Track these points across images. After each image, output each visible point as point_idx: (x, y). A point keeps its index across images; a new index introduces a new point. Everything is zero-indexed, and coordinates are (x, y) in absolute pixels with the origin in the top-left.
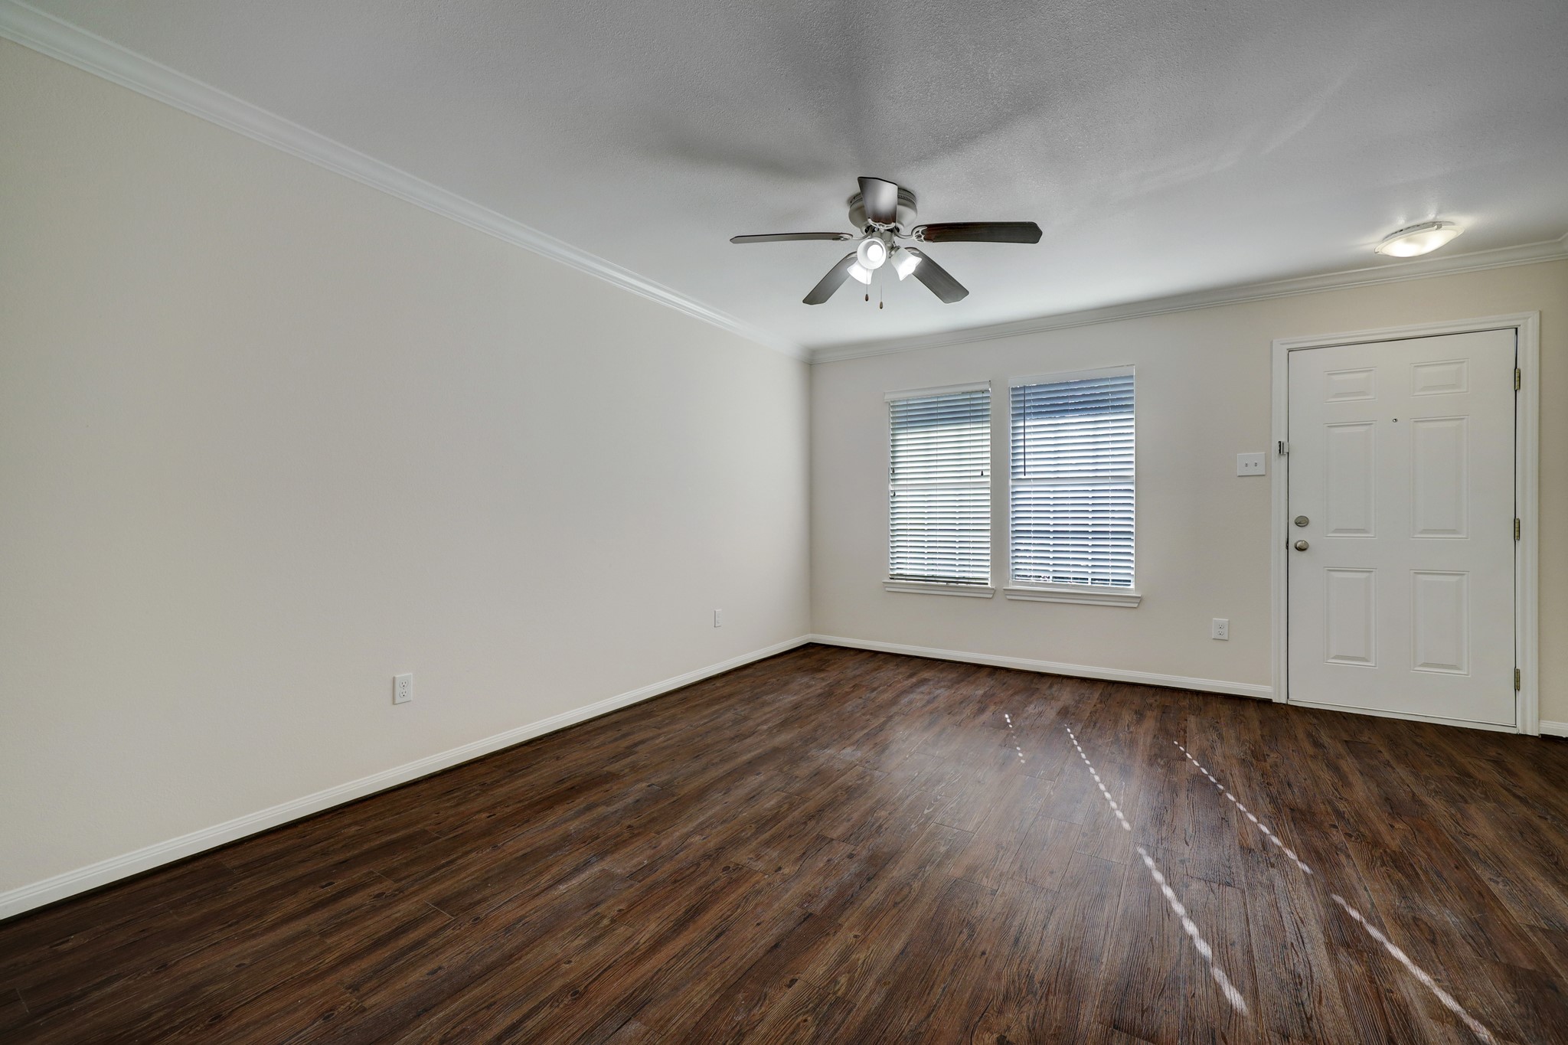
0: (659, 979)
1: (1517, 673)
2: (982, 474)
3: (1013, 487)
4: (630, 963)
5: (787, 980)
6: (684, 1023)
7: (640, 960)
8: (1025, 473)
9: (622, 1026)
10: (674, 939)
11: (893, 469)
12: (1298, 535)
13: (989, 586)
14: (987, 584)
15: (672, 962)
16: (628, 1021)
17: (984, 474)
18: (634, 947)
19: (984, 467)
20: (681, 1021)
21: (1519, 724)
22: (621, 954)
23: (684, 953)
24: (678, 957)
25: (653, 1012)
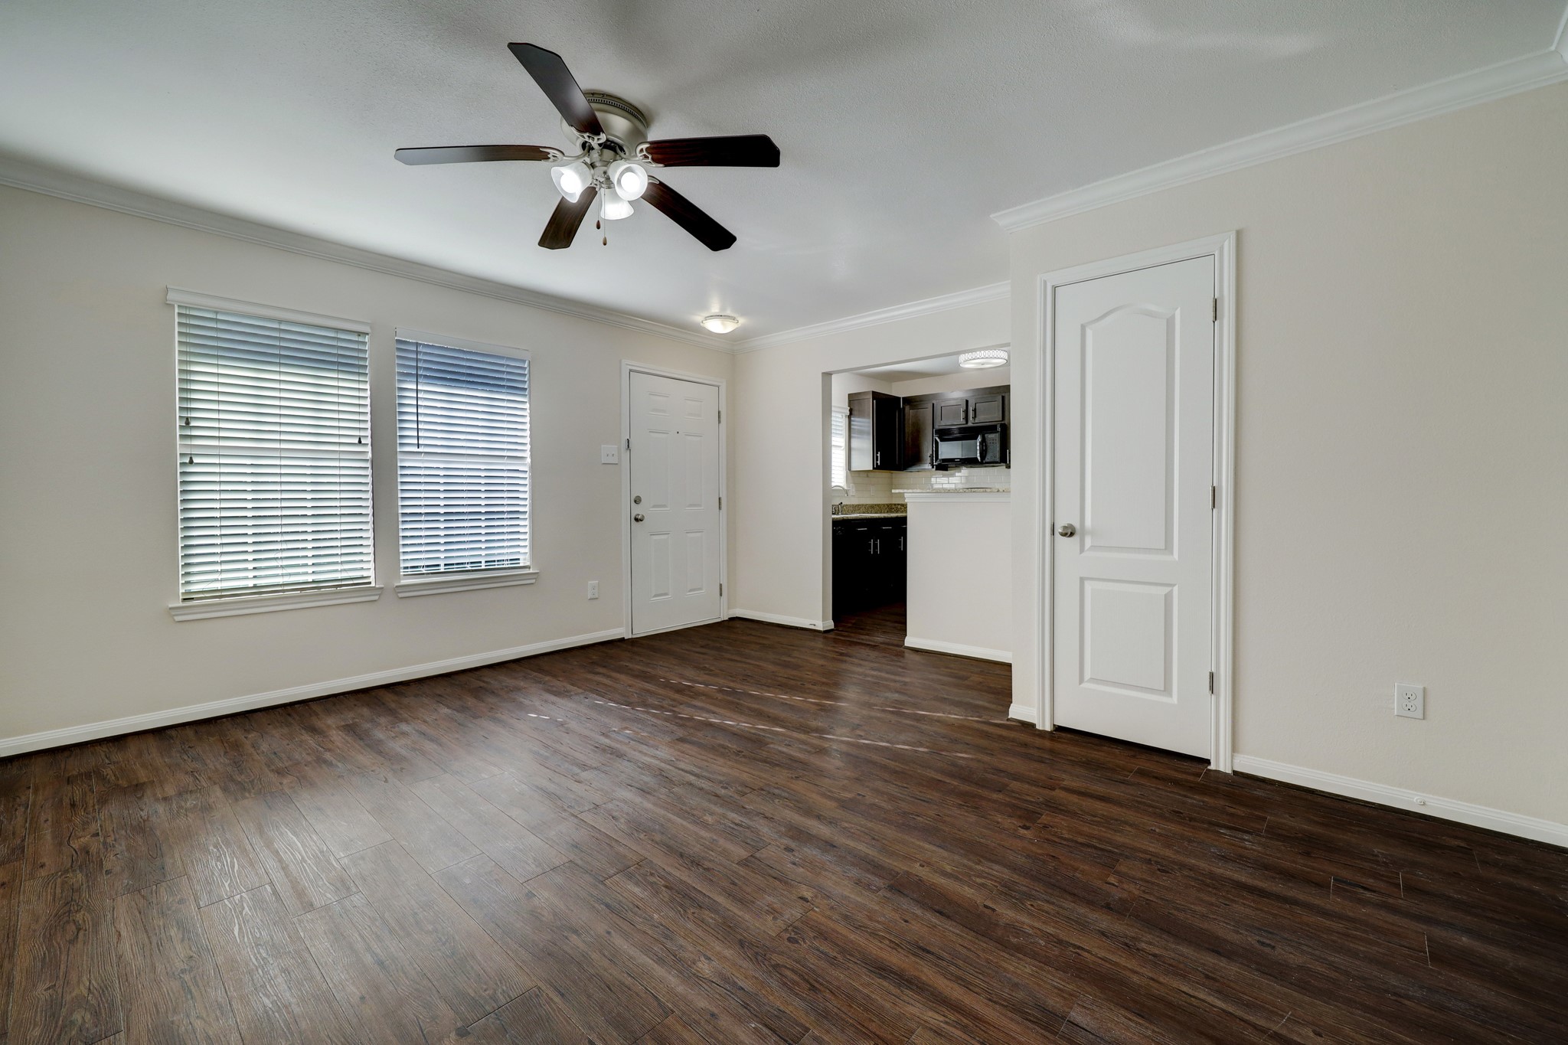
0: (1005, 1000)
1: (721, 585)
2: (360, 442)
3: (402, 460)
4: (983, 1028)
5: (987, 911)
6: (1060, 979)
7: (976, 1018)
8: (418, 445)
9: (1081, 1027)
10: (935, 988)
11: (188, 421)
12: (638, 510)
13: (373, 585)
14: (370, 583)
15: (976, 990)
16: (1073, 1023)
17: (363, 441)
18: (955, 1027)
19: (362, 433)
20: (1059, 981)
21: (722, 616)
22: (968, 1038)
23: (958, 979)
24: (967, 985)
25: (1054, 1002)
